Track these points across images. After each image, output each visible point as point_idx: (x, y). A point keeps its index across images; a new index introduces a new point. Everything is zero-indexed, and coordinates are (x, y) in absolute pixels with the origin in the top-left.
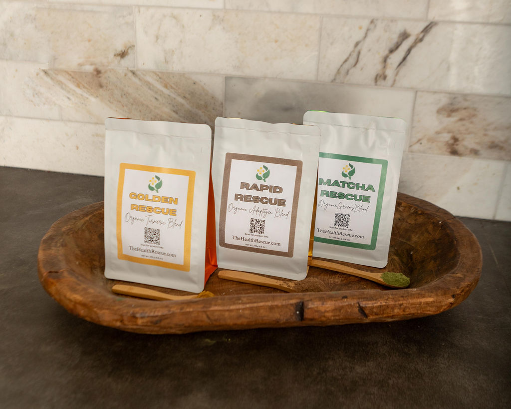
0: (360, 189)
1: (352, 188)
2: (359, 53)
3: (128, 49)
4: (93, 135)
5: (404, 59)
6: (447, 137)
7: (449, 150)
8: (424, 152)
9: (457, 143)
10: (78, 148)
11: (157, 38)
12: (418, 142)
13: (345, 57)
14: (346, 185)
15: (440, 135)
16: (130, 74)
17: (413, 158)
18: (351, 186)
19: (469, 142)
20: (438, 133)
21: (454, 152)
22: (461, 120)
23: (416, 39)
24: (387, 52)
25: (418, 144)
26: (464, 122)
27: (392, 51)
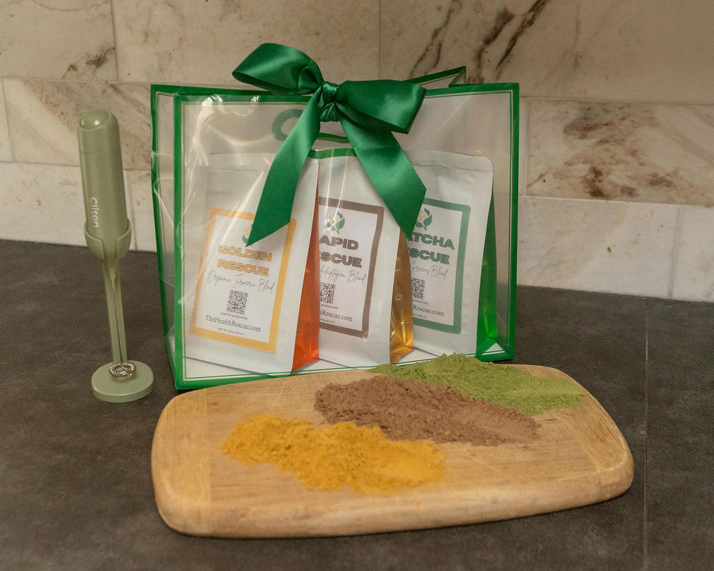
0: (438, 244)
1: (429, 242)
2: (440, 45)
3: (106, 53)
4: (61, 183)
5: (508, 52)
6: (583, 170)
7: (589, 190)
8: (550, 194)
9: (600, 178)
10: (39, 203)
11: (146, 35)
12: (539, 178)
13: (420, 54)
14: (420, 238)
15: (572, 167)
16: (110, 90)
17: (534, 205)
18: (427, 239)
19: (617, 176)
20: (569, 164)
21: (597, 194)
22: (602, 142)
23: (523, 22)
24: (481, 43)
25: (541, 182)
26: (607, 146)
27: (488, 42)
